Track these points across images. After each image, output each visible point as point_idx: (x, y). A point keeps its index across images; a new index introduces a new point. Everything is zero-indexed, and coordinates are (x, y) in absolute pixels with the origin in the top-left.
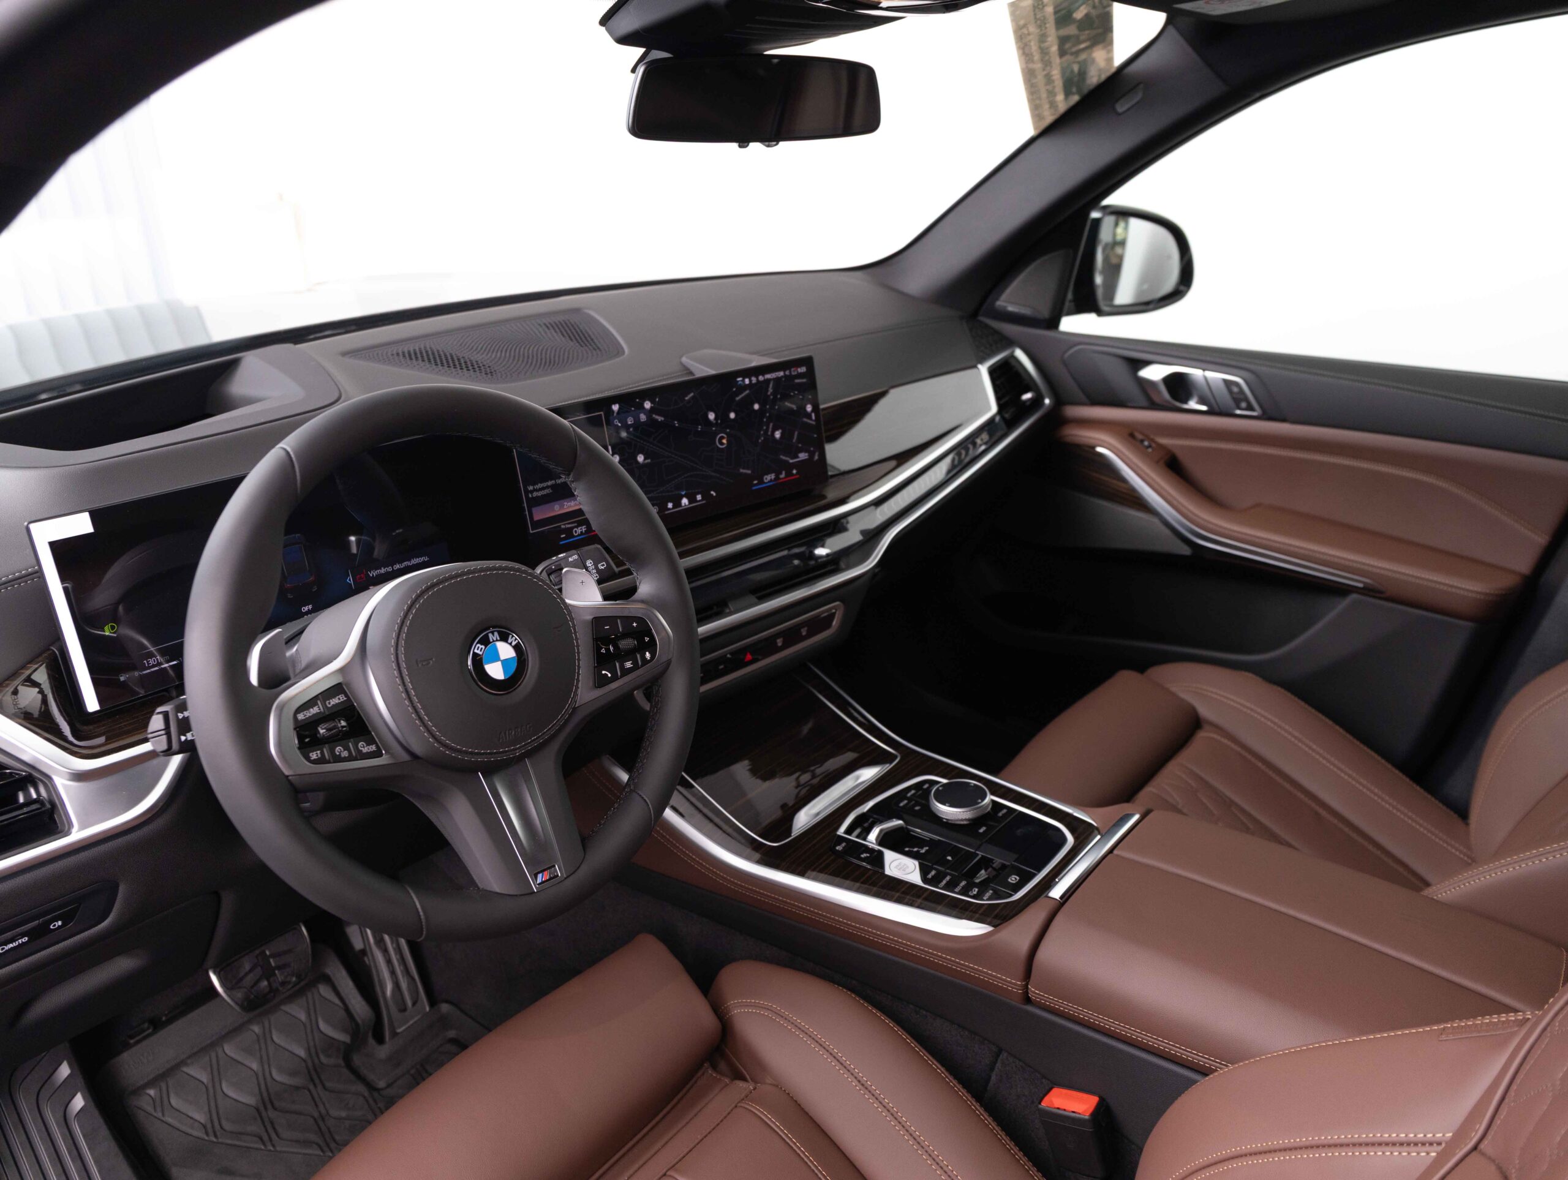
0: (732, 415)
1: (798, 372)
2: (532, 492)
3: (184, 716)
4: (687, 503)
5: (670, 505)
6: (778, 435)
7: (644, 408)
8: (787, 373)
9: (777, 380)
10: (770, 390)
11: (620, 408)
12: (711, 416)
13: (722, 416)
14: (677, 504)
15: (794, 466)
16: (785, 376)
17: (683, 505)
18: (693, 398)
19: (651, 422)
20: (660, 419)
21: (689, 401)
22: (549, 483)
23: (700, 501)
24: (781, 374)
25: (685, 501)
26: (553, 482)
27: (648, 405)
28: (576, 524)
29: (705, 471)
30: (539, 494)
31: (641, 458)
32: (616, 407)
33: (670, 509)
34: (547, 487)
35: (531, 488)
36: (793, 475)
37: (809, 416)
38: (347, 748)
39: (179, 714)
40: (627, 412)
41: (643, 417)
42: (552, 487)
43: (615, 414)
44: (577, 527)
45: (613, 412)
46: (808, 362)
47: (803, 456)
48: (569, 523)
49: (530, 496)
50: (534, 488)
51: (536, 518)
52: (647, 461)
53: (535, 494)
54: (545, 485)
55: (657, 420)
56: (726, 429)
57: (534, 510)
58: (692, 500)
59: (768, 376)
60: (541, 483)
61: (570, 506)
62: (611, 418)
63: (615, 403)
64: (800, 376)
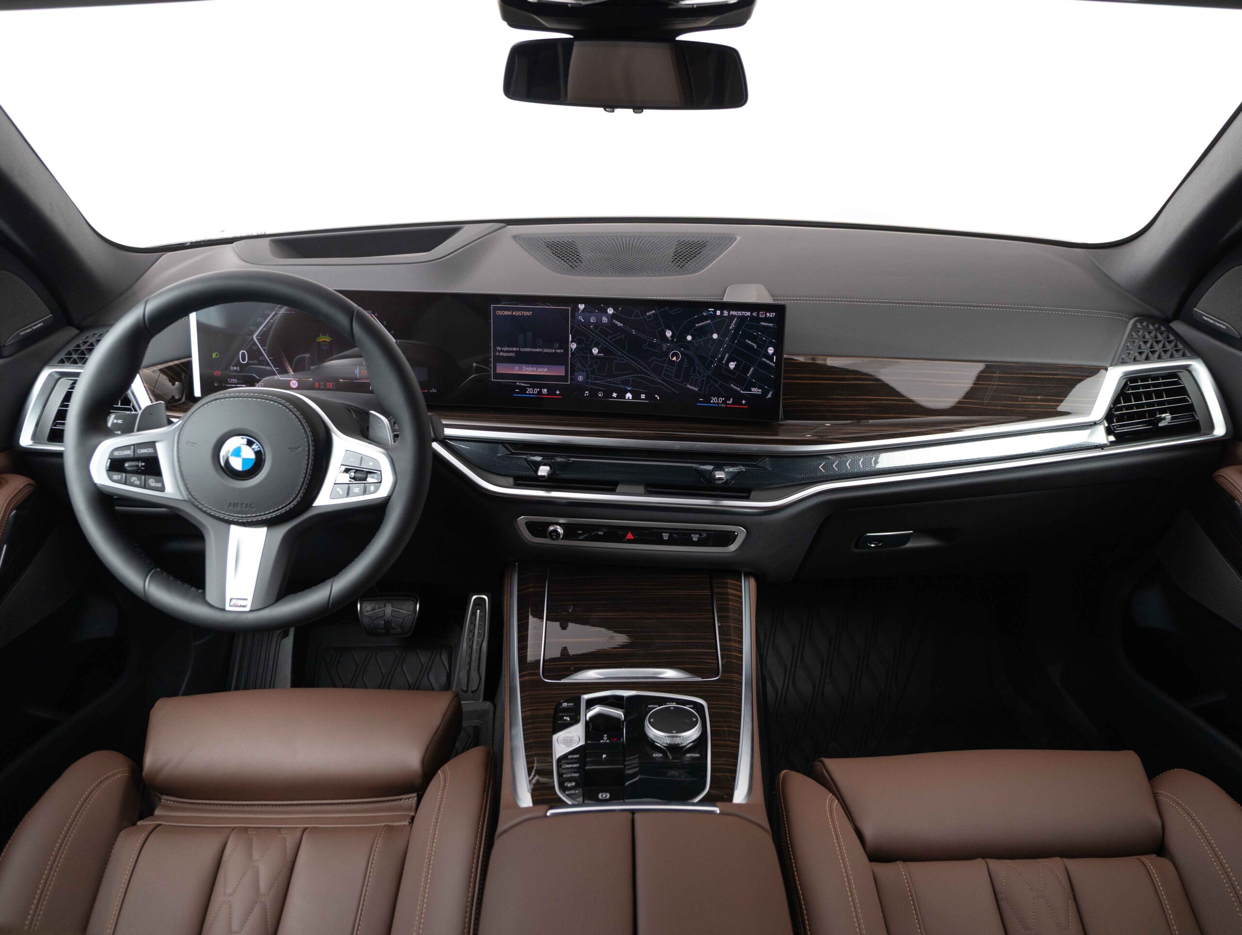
0: (689, 338)
1: (766, 315)
2: (499, 351)
3: (117, 422)
4: (631, 398)
5: (615, 395)
6: (732, 365)
7: (607, 312)
8: (755, 314)
9: (742, 319)
10: (733, 326)
11: (585, 308)
12: (669, 334)
13: (679, 338)
14: (622, 395)
15: (743, 397)
16: (752, 316)
17: (627, 398)
18: (653, 314)
19: (611, 325)
20: (619, 324)
21: (649, 317)
22: (515, 349)
23: (643, 399)
24: (749, 314)
25: (629, 395)
26: (518, 349)
27: (610, 311)
28: (529, 385)
29: (652, 377)
30: (505, 354)
31: (595, 351)
32: (581, 307)
33: (614, 398)
34: (512, 351)
35: (499, 348)
36: (742, 404)
37: (770, 358)
38: (140, 480)
39: (115, 420)
40: (591, 312)
41: (605, 320)
42: (516, 352)
43: (580, 312)
44: (529, 388)
45: (579, 309)
46: (780, 310)
47: (755, 390)
48: (523, 383)
49: (497, 354)
50: (501, 349)
51: (498, 371)
52: (600, 355)
53: (501, 354)
54: (511, 349)
55: (617, 325)
56: (682, 348)
57: (498, 365)
58: (636, 395)
59: (733, 313)
60: (508, 347)
61: (528, 371)
62: (576, 313)
63: (581, 303)
64: (766, 320)
